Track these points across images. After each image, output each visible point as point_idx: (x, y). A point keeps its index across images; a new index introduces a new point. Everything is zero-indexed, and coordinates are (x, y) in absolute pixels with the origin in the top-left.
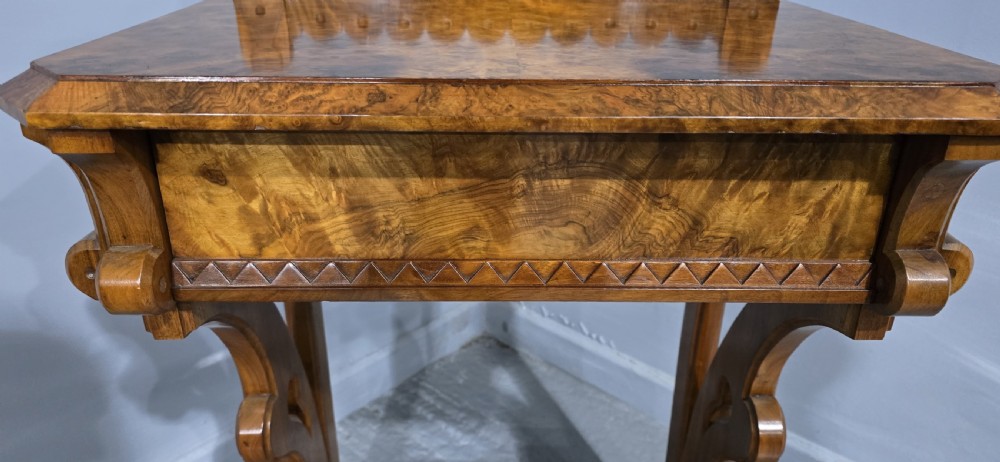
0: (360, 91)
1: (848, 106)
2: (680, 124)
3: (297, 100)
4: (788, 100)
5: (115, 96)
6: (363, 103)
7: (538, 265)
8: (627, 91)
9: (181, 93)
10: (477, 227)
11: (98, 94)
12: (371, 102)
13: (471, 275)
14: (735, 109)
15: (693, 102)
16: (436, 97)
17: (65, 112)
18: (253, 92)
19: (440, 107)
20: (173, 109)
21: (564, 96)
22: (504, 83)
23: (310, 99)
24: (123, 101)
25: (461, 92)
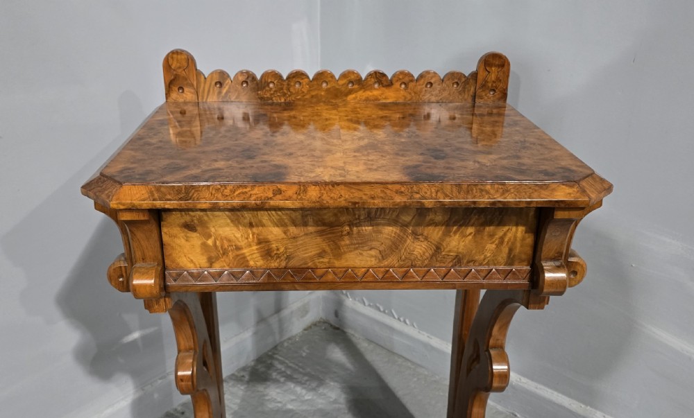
0: (269, 189)
1: (503, 194)
2: (422, 204)
3: (239, 194)
4: (474, 191)
5: (151, 192)
6: (271, 195)
7: (356, 271)
8: (397, 187)
9: (183, 191)
10: (324, 251)
11: (143, 192)
12: (275, 194)
13: (322, 277)
14: (449, 196)
15: (429, 193)
16: (305, 191)
17: (130, 202)
18: (218, 190)
19: (308, 196)
20: (181, 199)
21: (367, 189)
22: (338, 184)
23: (246, 193)
24: (156, 195)
25: (317, 188)
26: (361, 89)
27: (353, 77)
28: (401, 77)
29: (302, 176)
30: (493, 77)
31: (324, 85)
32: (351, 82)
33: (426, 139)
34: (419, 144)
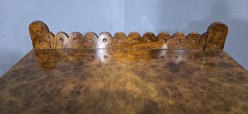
26: (140, 43)
27: (136, 36)
28: (163, 36)
30: (217, 37)
31: (120, 40)
32: (134, 39)
33: (187, 101)
34: (184, 110)
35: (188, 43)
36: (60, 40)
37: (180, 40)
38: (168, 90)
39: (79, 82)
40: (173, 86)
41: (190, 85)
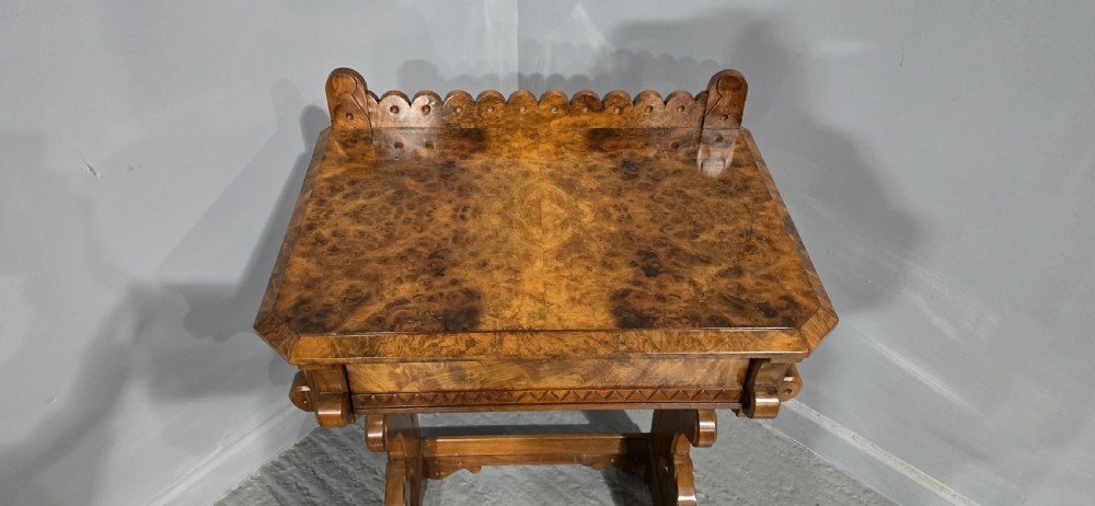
0: (461, 339)
5: (333, 346)
6: (464, 348)
7: (556, 392)
8: (602, 335)
9: (367, 344)
10: (522, 376)
11: (324, 347)
12: (468, 347)
13: (519, 399)
14: (658, 348)
16: (501, 342)
17: (310, 359)
18: (405, 341)
19: (504, 349)
20: (365, 354)
21: (568, 338)
22: (538, 332)
23: (435, 345)
24: (339, 349)
25: (514, 337)
26: (566, 114)
27: (557, 102)
28: (615, 101)
29: (497, 316)
30: (726, 101)
31: (522, 110)
32: (554, 106)
33: (638, 227)
34: (631, 239)
35: (667, 114)
36: (391, 109)
37: (652, 108)
38: (611, 210)
39: (458, 200)
40: (622, 204)
41: (650, 202)
